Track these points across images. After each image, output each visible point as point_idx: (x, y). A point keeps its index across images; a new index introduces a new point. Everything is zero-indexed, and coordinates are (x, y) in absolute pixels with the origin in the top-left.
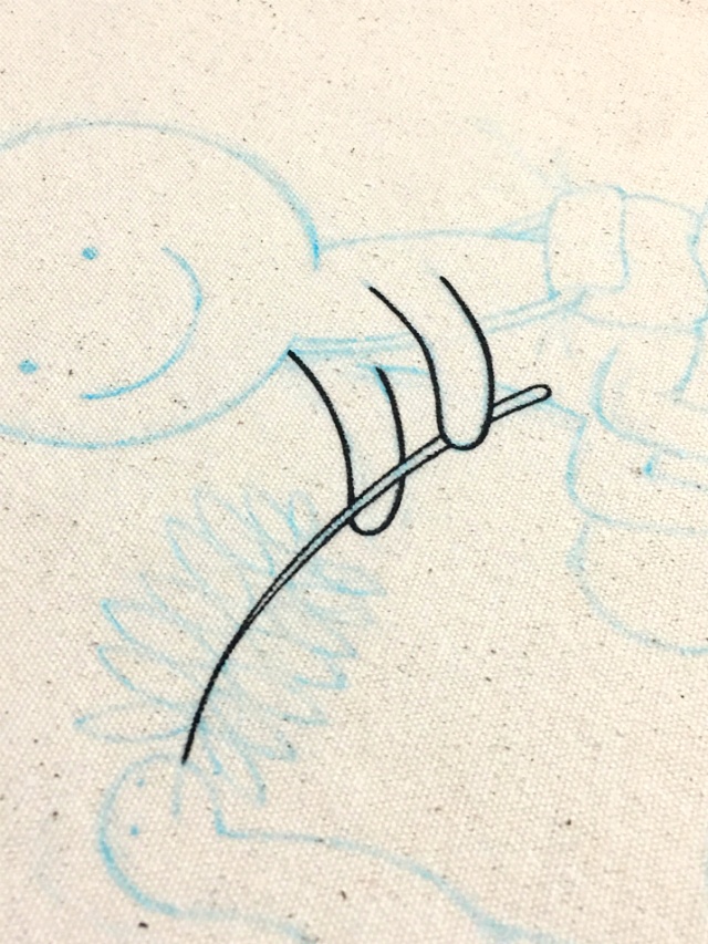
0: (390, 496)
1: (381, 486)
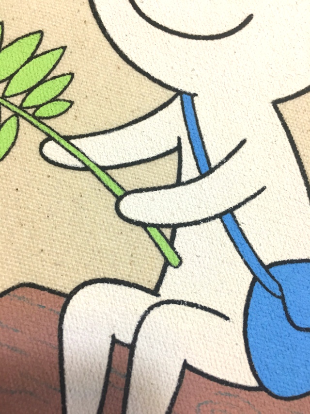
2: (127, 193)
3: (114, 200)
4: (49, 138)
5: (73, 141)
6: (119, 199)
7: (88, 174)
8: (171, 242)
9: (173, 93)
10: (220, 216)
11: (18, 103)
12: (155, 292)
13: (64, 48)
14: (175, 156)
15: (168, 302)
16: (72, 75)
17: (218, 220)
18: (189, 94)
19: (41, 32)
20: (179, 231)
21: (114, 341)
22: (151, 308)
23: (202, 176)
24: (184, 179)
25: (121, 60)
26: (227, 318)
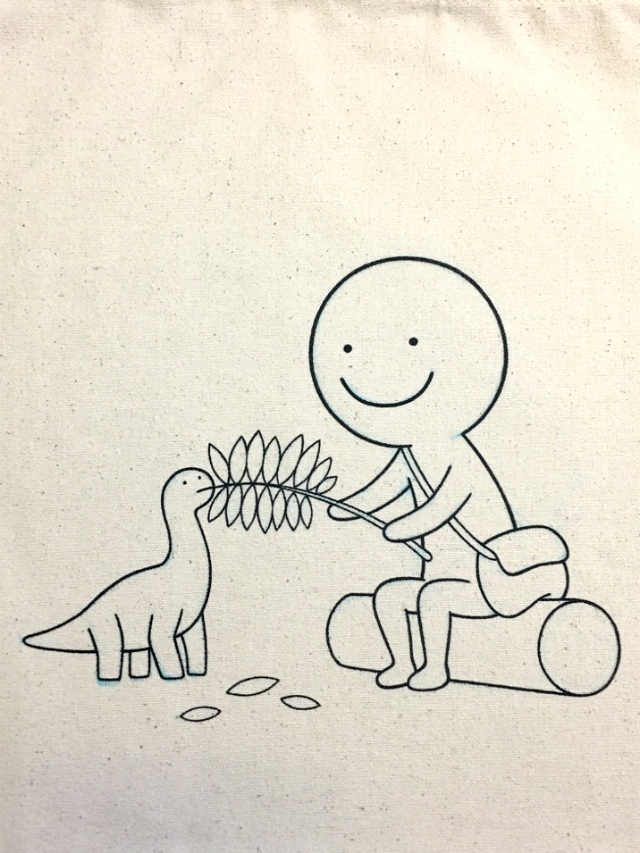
0: (350, 515)
1: (353, 510)
2: (387, 525)
3: (381, 531)
4: (331, 505)
5: (345, 502)
6: (384, 529)
7: (360, 520)
8: (422, 546)
9: (396, 450)
10: (447, 521)
11: (304, 488)
12: (422, 578)
13: (319, 441)
14: (409, 492)
15: (431, 582)
16: (330, 458)
17: (447, 525)
18: (406, 446)
19: (301, 436)
20: (426, 538)
21: (408, 613)
22: (423, 588)
23: (430, 499)
24: (419, 504)
25: (356, 438)
26: (468, 582)
